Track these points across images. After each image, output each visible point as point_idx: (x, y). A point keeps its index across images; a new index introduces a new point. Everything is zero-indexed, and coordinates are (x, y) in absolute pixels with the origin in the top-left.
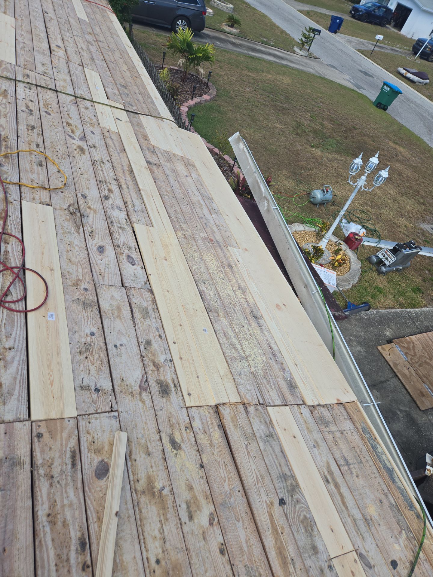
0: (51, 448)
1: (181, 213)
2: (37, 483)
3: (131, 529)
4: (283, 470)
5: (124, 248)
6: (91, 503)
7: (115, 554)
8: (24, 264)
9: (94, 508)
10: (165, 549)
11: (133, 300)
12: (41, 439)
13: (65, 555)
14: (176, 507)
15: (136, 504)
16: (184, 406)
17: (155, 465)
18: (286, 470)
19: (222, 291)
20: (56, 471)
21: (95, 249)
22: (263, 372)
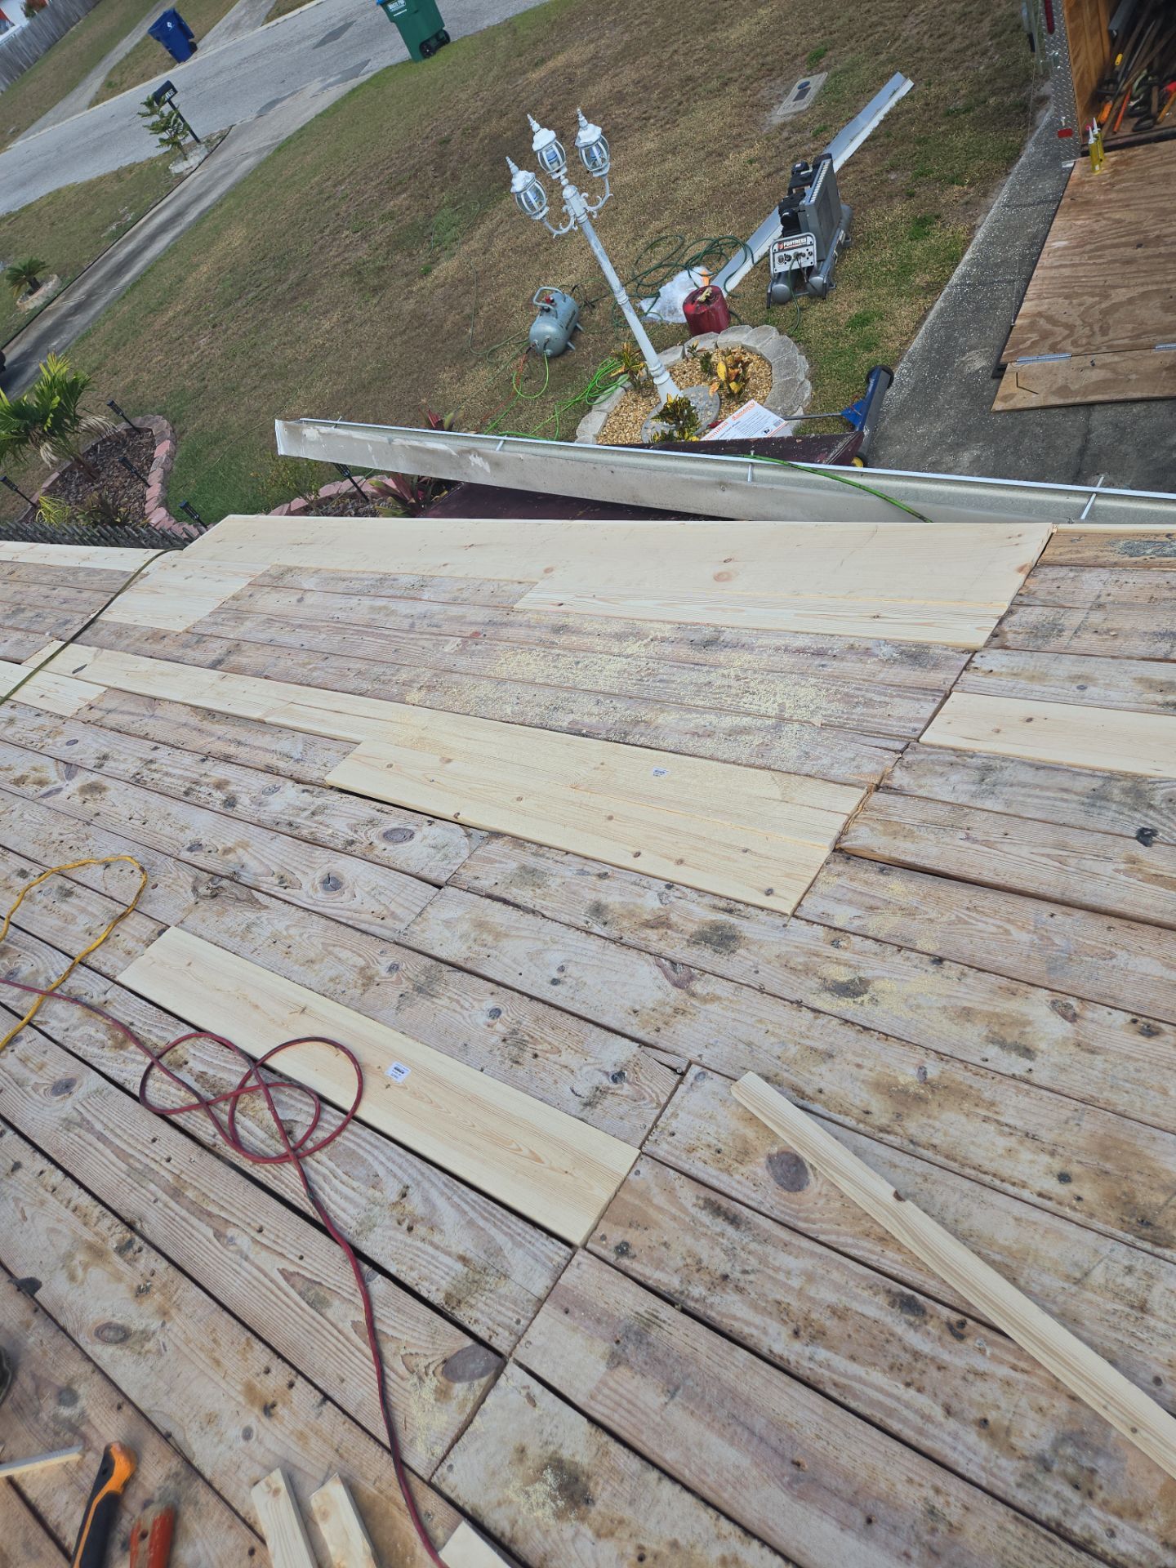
0: (665, 1244)
1: (372, 663)
2: (713, 1314)
3: (954, 1190)
4: (1079, 789)
5: (363, 835)
6: (838, 1234)
7: (979, 1254)
8: (251, 1059)
9: (853, 1236)
10: (1050, 1148)
11: (485, 884)
12: (632, 1251)
13: (902, 1354)
14: (981, 1069)
15: (912, 1146)
16: (786, 918)
17: (861, 1055)
18: (1085, 784)
19: (601, 682)
20: (718, 1262)
21: (321, 895)
22: (839, 700)
